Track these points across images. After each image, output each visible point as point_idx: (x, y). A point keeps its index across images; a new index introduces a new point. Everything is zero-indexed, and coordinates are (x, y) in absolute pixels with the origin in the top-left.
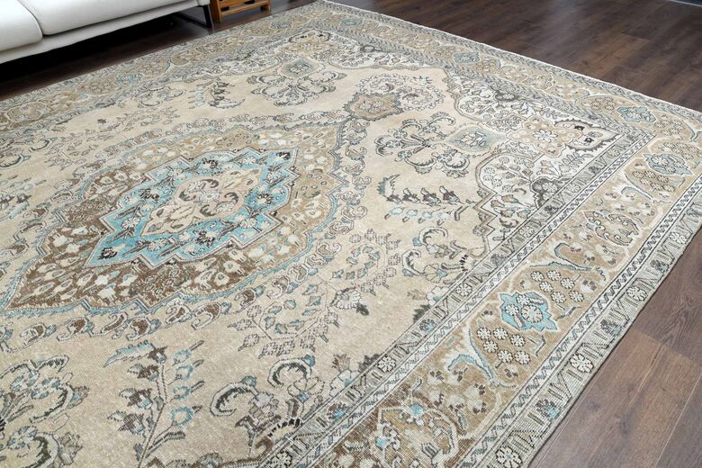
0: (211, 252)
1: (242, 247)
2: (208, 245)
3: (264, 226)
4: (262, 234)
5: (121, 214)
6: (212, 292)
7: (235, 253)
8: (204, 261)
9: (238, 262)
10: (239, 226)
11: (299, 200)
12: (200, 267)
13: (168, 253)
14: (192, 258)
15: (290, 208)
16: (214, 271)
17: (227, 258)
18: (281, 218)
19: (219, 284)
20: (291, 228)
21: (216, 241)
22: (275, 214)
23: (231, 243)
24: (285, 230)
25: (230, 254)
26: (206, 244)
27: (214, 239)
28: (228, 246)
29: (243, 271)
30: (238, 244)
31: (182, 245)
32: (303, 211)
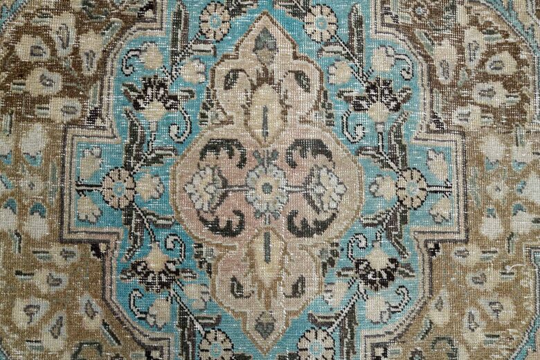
0: (111, 80)
1: (71, 131)
2: (132, 88)
3: (85, 206)
4: (70, 188)
5: (360, 22)
6: (21, 18)
7: (67, 110)
8: (99, 56)
9: (43, 100)
10: (128, 167)
11: (94, 324)
12: (92, 42)
13: (176, 23)
14: (124, 46)
15: (86, 287)
16: (61, 52)
17: (68, 92)
18: (74, 248)
19: (25, 38)
20: (30, 241)
21: (130, 107)
22: (95, 247)
23: (98, 122)
24: (38, 227)
25: (76, 103)
26: (140, 87)
27: (137, 106)
28: (95, 114)
29: (14, 88)
30: (86, 132)
31: (174, 54)
32: (57, 302)
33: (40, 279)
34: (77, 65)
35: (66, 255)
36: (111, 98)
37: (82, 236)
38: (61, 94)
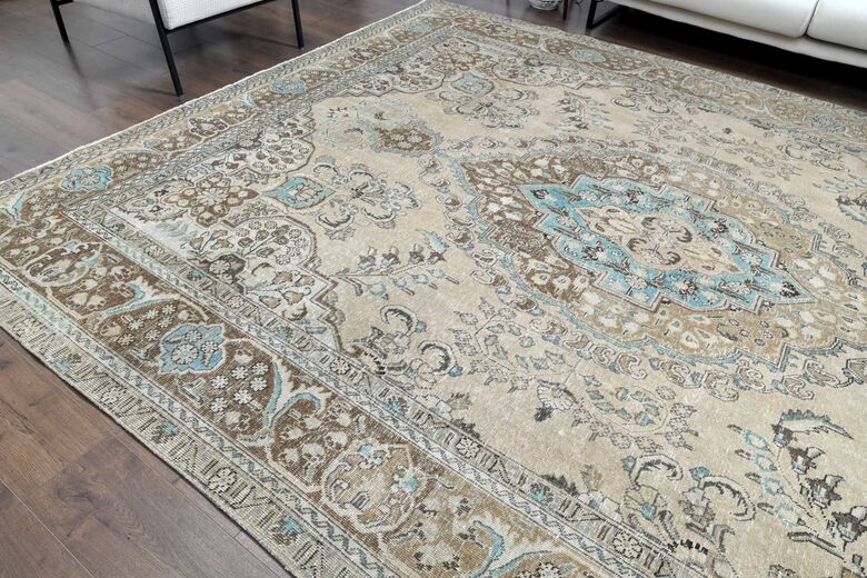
0: (576, 262)
1: (595, 285)
3: (639, 297)
4: (626, 297)
5: (595, 186)
6: (521, 275)
7: (583, 281)
8: (560, 260)
9: (571, 286)
10: (627, 274)
11: (707, 321)
12: (551, 259)
13: (560, 232)
14: (560, 250)
15: (685, 315)
17: (573, 277)
18: (661, 310)
20: (650, 323)
21: (594, 262)
22: (665, 302)
23: (596, 274)
24: (642, 317)
25: (580, 277)
26: (586, 255)
28: (591, 274)
29: (559, 293)
30: (598, 280)
31: (575, 238)
32: (688, 328)
33: (672, 329)
34: (559, 268)
35: (663, 313)
36: (586, 265)
37: (655, 305)
38: (572, 280)
